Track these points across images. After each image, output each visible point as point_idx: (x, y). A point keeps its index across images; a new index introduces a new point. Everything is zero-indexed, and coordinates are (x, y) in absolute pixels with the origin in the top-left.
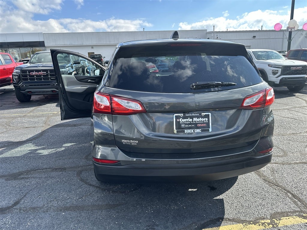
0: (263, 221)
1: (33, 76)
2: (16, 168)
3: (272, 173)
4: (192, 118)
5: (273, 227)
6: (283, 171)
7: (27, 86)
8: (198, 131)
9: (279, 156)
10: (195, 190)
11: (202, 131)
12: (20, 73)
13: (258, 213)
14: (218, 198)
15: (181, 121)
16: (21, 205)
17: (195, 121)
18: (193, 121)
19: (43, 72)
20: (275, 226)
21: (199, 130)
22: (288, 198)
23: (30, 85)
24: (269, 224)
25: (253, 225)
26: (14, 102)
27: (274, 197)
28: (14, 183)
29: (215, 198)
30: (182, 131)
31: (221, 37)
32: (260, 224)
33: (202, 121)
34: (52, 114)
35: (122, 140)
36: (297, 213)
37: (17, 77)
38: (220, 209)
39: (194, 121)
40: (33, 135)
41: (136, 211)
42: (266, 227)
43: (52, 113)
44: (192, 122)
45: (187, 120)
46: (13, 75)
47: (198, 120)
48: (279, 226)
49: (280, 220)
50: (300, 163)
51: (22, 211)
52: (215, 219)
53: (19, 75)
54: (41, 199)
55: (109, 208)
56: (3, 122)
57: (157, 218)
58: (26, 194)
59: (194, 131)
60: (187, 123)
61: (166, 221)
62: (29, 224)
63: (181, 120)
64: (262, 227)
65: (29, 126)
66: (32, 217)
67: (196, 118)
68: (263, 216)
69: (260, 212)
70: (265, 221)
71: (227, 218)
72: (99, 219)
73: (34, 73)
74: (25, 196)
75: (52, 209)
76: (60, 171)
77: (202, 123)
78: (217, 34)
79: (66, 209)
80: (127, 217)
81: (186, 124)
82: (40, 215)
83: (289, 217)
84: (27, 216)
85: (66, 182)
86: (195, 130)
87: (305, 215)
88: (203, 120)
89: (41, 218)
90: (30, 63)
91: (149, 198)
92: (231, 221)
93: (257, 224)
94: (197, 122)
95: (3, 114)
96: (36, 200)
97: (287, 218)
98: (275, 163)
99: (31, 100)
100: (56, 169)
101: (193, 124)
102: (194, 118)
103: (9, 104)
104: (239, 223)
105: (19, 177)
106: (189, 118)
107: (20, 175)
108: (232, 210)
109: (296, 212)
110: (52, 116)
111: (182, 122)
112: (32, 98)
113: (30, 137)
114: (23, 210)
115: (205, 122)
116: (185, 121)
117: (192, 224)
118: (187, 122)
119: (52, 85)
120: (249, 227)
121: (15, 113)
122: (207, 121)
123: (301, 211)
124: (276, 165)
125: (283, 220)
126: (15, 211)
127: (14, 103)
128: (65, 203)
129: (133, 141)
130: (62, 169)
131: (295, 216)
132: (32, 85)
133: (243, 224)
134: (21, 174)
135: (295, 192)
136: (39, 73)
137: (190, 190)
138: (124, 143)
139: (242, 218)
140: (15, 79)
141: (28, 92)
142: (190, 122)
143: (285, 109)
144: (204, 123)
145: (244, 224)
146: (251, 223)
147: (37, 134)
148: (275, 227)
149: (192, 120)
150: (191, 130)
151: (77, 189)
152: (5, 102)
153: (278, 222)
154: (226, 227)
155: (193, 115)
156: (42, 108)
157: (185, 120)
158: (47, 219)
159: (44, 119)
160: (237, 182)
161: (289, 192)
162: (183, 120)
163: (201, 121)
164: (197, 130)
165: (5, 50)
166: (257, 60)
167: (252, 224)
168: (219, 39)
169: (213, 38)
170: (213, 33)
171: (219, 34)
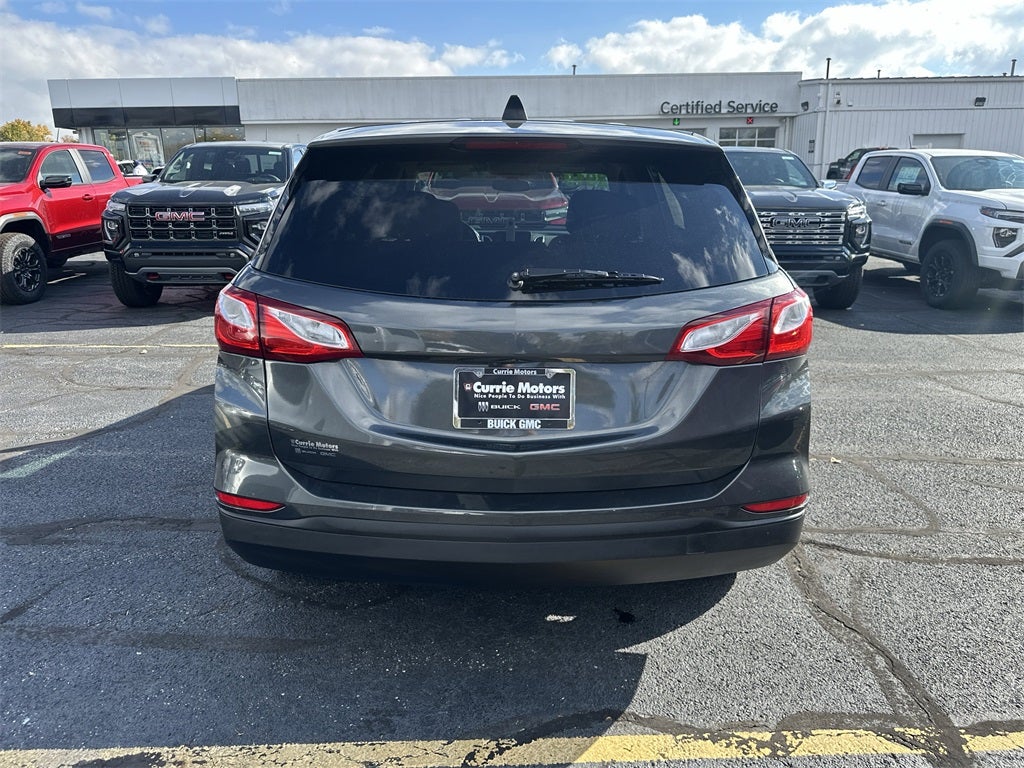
0: (745, 735)
1: (165, 224)
2: (49, 509)
3: (855, 586)
4: (513, 380)
5: (774, 755)
6: (895, 584)
7: (145, 257)
8: (532, 424)
9: (907, 533)
10: (567, 619)
11: (544, 425)
12: (124, 214)
13: (742, 707)
14: (632, 649)
15: (479, 391)
16: (28, 620)
17: (522, 394)
18: (515, 393)
19: (195, 214)
20: (780, 753)
21: (532, 421)
22: (868, 673)
23: (154, 254)
24: (761, 745)
25: (709, 741)
26: (108, 306)
27: (822, 663)
28: (28, 553)
29: (620, 650)
30: (479, 421)
31: (852, 101)
32: (733, 741)
33: (548, 394)
34: (209, 351)
35: (292, 441)
36: (876, 722)
37: (114, 227)
38: (623, 683)
39: (519, 391)
40: (131, 414)
41: (355, 664)
42: (746, 754)
43: (211, 348)
44: (514, 397)
45: (498, 388)
46: (103, 219)
47: (534, 389)
48: (792, 755)
49: (807, 737)
50: (971, 561)
51: (24, 636)
52: (592, 713)
53: (122, 221)
54: (89, 607)
55: (277, 650)
56: (55, 368)
57: (411, 691)
58: (51, 589)
59: (517, 424)
60: (497, 396)
61: (436, 705)
62: (31, 673)
63: (479, 387)
64: (734, 753)
65: (128, 385)
66: (46, 655)
67: (527, 384)
68: (757, 718)
69: (752, 704)
70: (754, 734)
71: (633, 714)
72: (237, 678)
73: (167, 215)
74: (47, 593)
75: (110, 639)
76: (173, 529)
77: (545, 402)
78: (838, 89)
79: (152, 641)
80: (320, 681)
81: (492, 401)
82: (71, 654)
83: (839, 732)
84: (33, 650)
85: (178, 563)
86: (522, 420)
87: (902, 730)
88: (548, 389)
89: (71, 661)
90: (163, 180)
91: (410, 632)
92: (641, 724)
93: (723, 741)
94: (528, 396)
95: (64, 343)
96: (73, 608)
97: (835, 732)
98: (881, 556)
99: (161, 300)
100: (163, 522)
101: (516, 401)
102: (521, 384)
103: (89, 312)
104: (665, 731)
105: (48, 538)
106: (504, 383)
107: (53, 531)
108: (661, 691)
109: (873, 715)
110: (208, 357)
111: (482, 393)
112: (163, 294)
113: (120, 418)
114: (29, 633)
115: (555, 397)
116: (492, 391)
117: (514, 719)
118: (498, 394)
119: (224, 256)
120: (692, 748)
121: (99, 341)
122: (564, 394)
123: (896, 718)
124: (881, 562)
125: (816, 740)
126: (7, 632)
127: (106, 310)
128: (155, 624)
129: (324, 446)
130: (182, 521)
131: (866, 729)
132: (161, 254)
133: (675, 735)
134: (57, 527)
135: (905, 656)
136: (183, 214)
137: (551, 618)
138: (298, 450)
139: (682, 719)
140: (110, 231)
141: (149, 274)
142: (507, 393)
143: (1013, 372)
144: (552, 401)
145: (679, 737)
146: (706, 736)
147: (144, 409)
148: (778, 757)
149: (513, 388)
150: (507, 420)
151: (204, 586)
152: (80, 305)
153: (795, 742)
154: (616, 738)
155: (517, 372)
156: (187, 329)
157: (492, 387)
158: (87, 663)
159: (180, 364)
160: (717, 607)
161: (883, 652)
162: (483, 386)
163: (544, 394)
164: (528, 421)
165: (116, 134)
166: (944, 190)
167: (705, 739)
168: (843, 106)
169: (821, 104)
170: (824, 84)
171: (844, 88)
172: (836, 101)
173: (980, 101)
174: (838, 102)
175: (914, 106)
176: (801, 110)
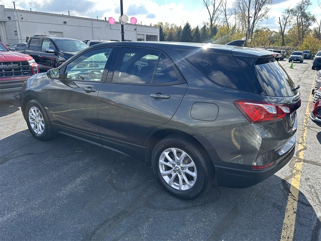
31: (27, 18)
71: (284, 179)
78: (21, 13)
92: (288, 179)
104: (291, 178)
120: (297, 178)
153: (297, 169)
168: (24, 20)
169: (16, 18)
170: (16, 11)
171: (23, 13)
172: (21, 18)
173: (65, 22)
174: (22, 18)
175: (47, 22)
176: (8, 19)
